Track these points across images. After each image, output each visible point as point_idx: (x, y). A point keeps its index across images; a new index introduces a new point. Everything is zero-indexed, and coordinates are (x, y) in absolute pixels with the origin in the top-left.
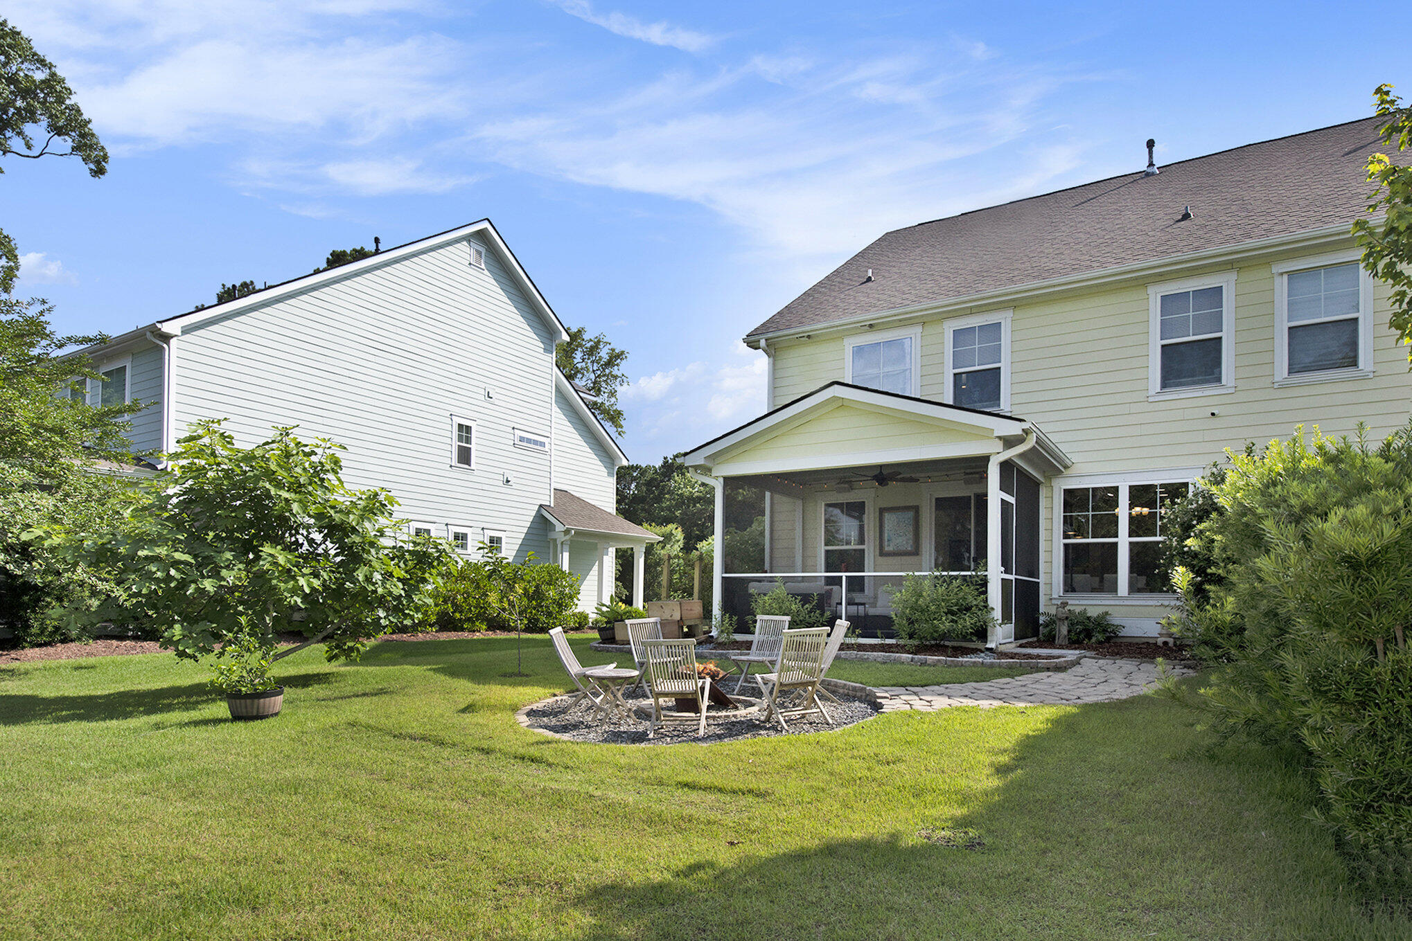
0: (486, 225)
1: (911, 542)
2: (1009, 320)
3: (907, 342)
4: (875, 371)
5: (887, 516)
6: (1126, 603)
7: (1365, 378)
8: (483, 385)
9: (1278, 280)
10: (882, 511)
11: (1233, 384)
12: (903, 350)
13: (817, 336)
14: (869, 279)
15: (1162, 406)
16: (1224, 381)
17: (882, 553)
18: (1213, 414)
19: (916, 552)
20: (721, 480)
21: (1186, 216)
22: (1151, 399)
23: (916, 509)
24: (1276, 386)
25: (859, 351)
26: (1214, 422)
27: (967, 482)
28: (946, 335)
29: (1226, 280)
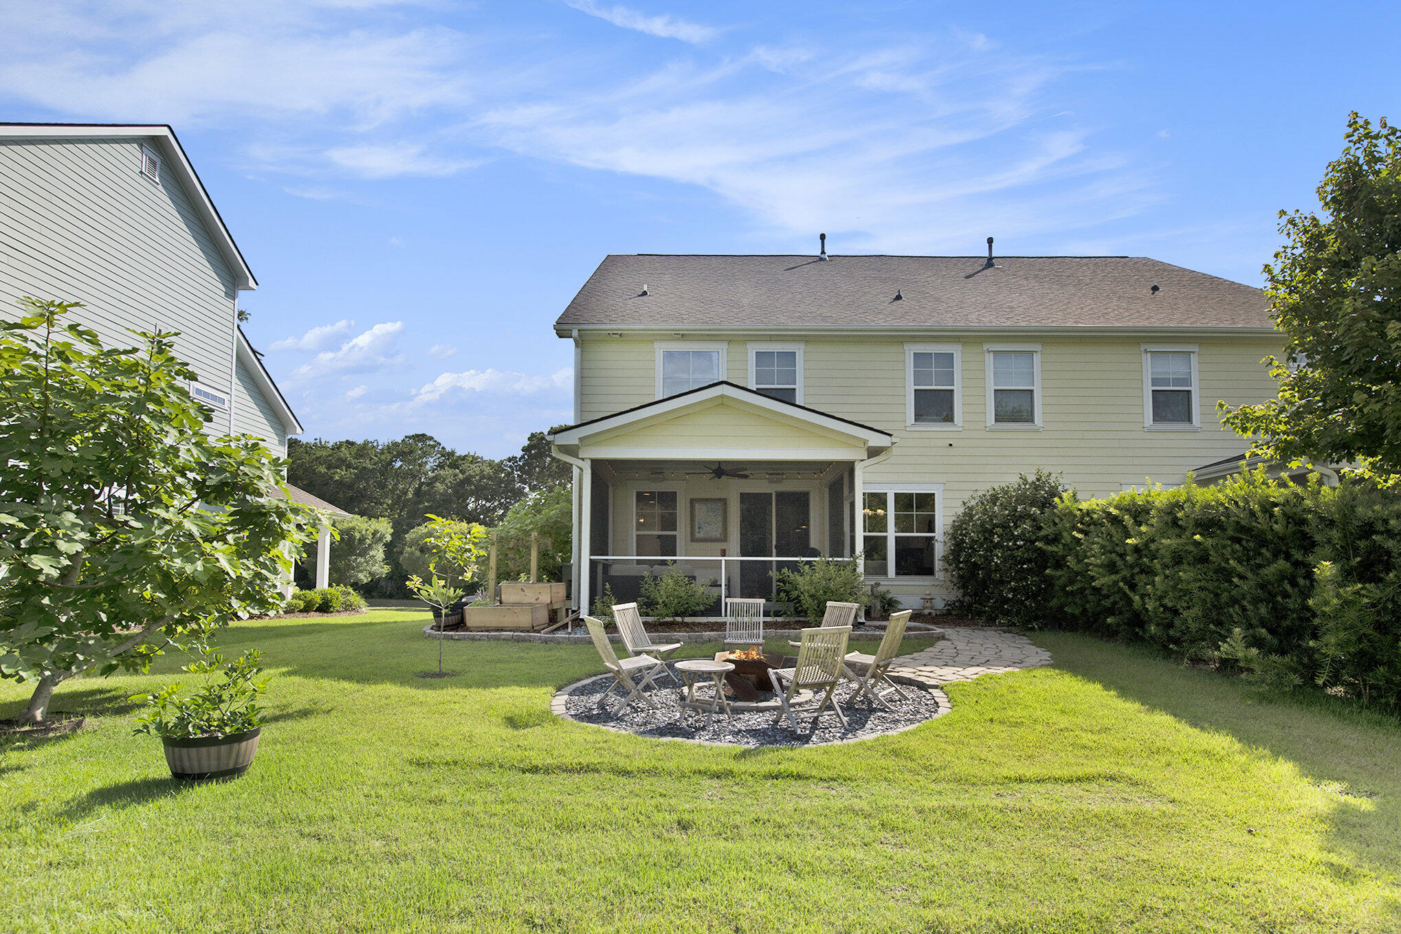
0: (164, 131)
1: (720, 530)
2: (802, 352)
3: (715, 356)
4: (685, 376)
5: (697, 506)
6: (894, 583)
7: (1038, 431)
8: (154, 321)
9: (987, 355)
10: (692, 501)
11: (961, 425)
12: (711, 361)
13: (628, 335)
14: (645, 293)
15: (916, 435)
16: (956, 422)
17: (693, 539)
18: (951, 445)
19: (724, 538)
20: (589, 462)
21: (899, 298)
22: (908, 429)
23: (724, 502)
24: (987, 429)
25: (669, 355)
26: (951, 451)
27: (771, 481)
28: (749, 355)
29: (956, 350)
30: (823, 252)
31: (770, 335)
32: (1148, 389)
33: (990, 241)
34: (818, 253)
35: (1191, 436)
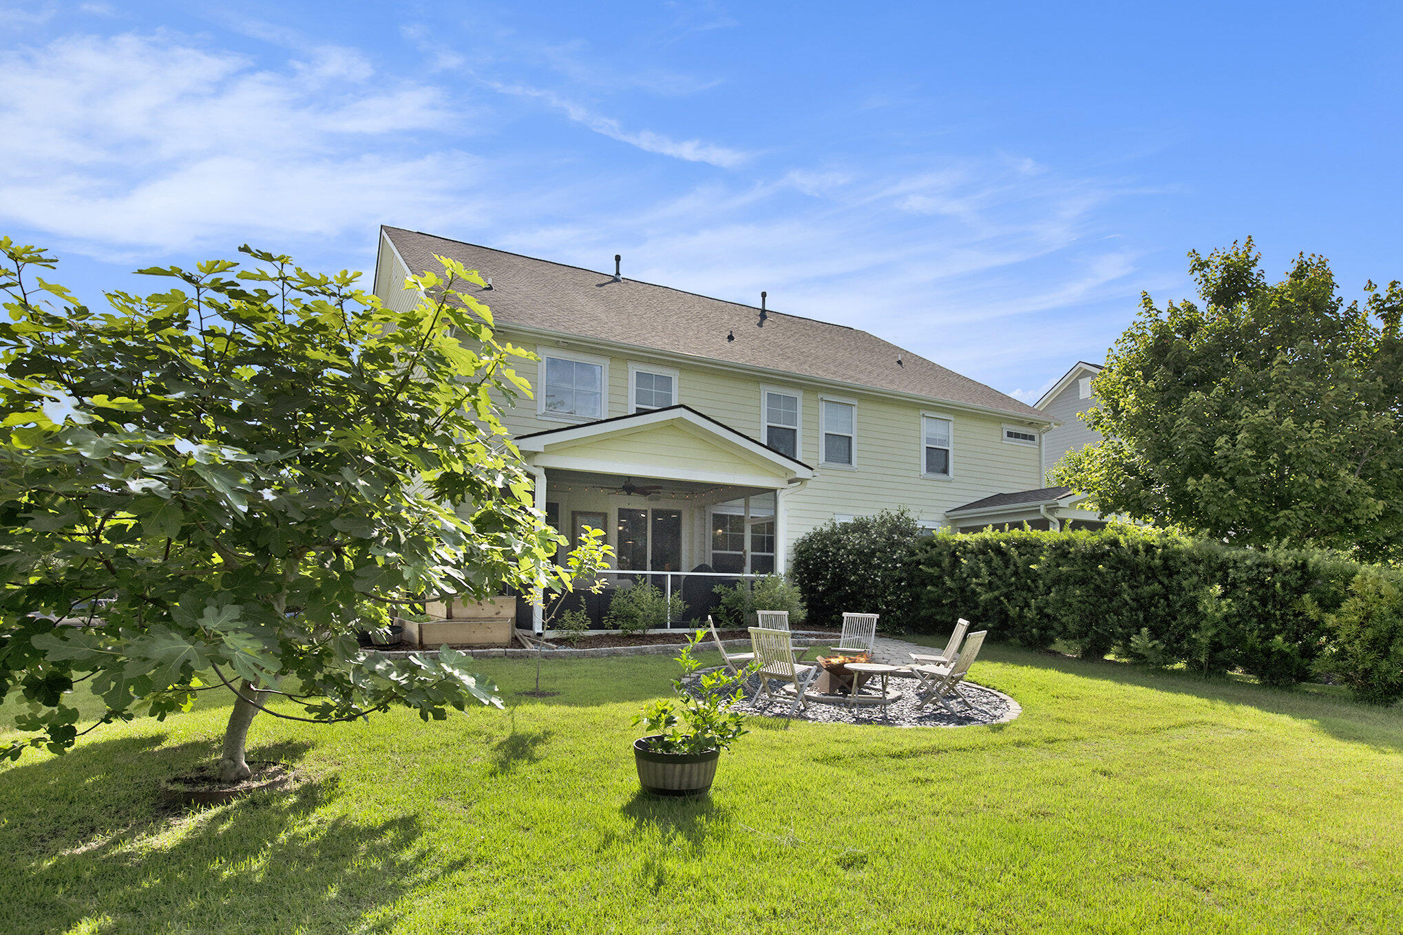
3: (598, 370)
4: (569, 386)
5: (579, 519)
7: (854, 471)
9: (820, 403)
12: (594, 375)
13: (514, 335)
14: (490, 287)
20: (543, 470)
21: (731, 337)
23: (605, 515)
24: (820, 466)
25: (552, 363)
28: (630, 373)
29: (798, 394)
30: (618, 273)
31: (650, 358)
32: (924, 445)
33: (764, 295)
34: (614, 273)
35: (946, 485)
